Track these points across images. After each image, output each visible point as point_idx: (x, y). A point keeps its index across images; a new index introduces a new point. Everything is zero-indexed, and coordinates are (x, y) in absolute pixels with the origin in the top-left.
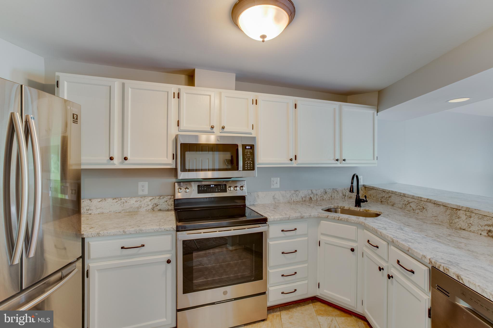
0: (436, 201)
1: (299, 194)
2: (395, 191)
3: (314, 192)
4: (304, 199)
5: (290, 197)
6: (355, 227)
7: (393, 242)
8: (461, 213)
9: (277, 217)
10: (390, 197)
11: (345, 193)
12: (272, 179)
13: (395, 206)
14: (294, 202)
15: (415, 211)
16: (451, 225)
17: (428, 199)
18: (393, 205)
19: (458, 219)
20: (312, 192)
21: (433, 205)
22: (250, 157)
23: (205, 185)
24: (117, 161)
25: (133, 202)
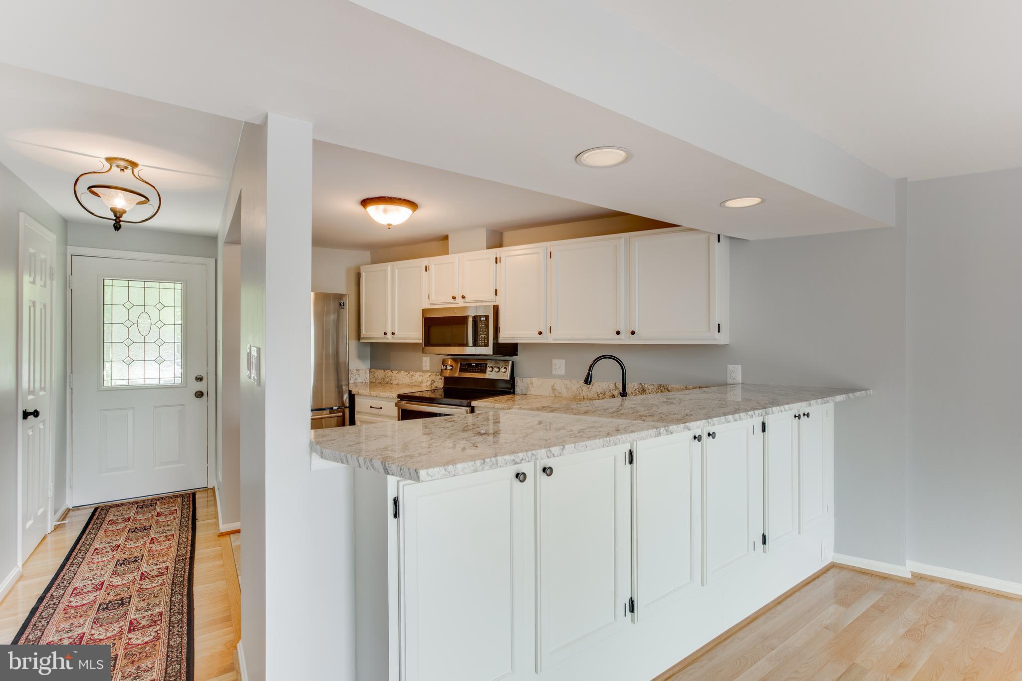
5: (577, 390)
12: (554, 361)
22: (484, 331)
23: (468, 363)
24: (389, 335)
25: (417, 376)
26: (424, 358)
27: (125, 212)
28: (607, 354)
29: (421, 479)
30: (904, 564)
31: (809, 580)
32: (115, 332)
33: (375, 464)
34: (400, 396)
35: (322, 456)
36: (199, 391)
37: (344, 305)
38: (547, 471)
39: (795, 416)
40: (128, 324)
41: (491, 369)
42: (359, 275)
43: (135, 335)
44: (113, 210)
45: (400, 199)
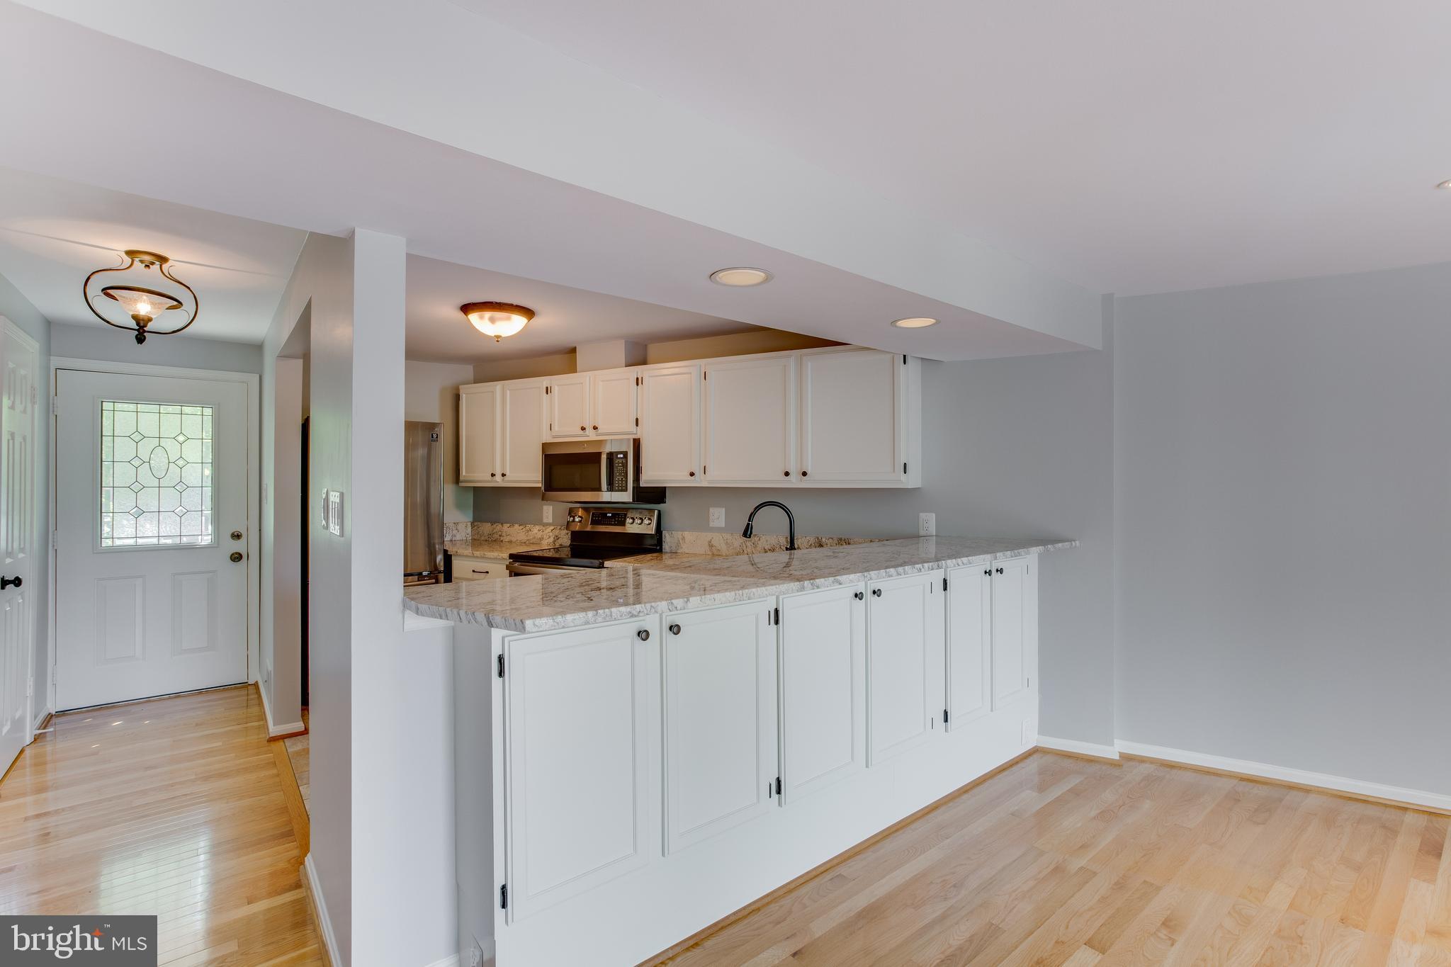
12: (711, 510)
22: (622, 471)
23: (600, 514)
24: (498, 478)
25: (536, 530)
26: (545, 508)
27: (150, 320)
28: (770, 501)
29: (527, 629)
30: (1112, 744)
31: (1005, 766)
32: (116, 474)
33: (477, 618)
34: (511, 556)
35: (417, 612)
36: (236, 553)
37: (437, 437)
38: (675, 629)
39: (986, 572)
40: (136, 462)
41: (631, 520)
42: (457, 398)
43: (145, 476)
44: (134, 317)
45: (512, 305)
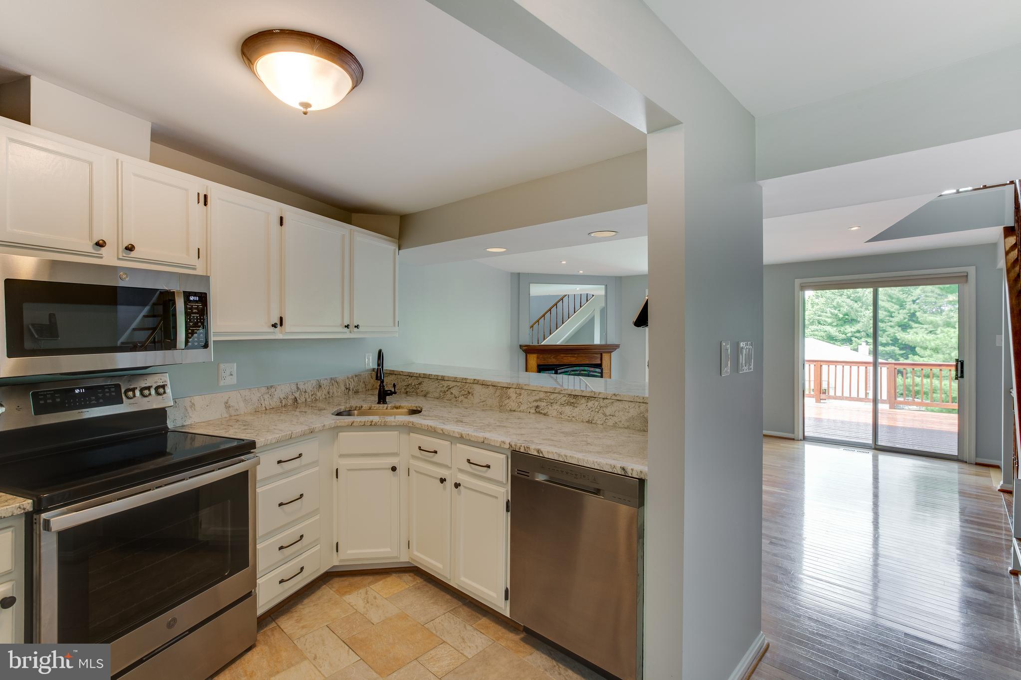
0: (484, 381)
1: (275, 393)
2: (429, 373)
3: (301, 387)
4: (283, 402)
5: (258, 400)
6: (396, 432)
7: (462, 437)
8: (511, 392)
9: (271, 437)
10: (420, 384)
11: (349, 384)
12: (222, 366)
13: (428, 395)
14: (266, 409)
15: (457, 399)
16: (501, 408)
17: (475, 380)
18: (425, 396)
19: (508, 400)
20: (298, 388)
21: (480, 386)
22: (197, 320)
